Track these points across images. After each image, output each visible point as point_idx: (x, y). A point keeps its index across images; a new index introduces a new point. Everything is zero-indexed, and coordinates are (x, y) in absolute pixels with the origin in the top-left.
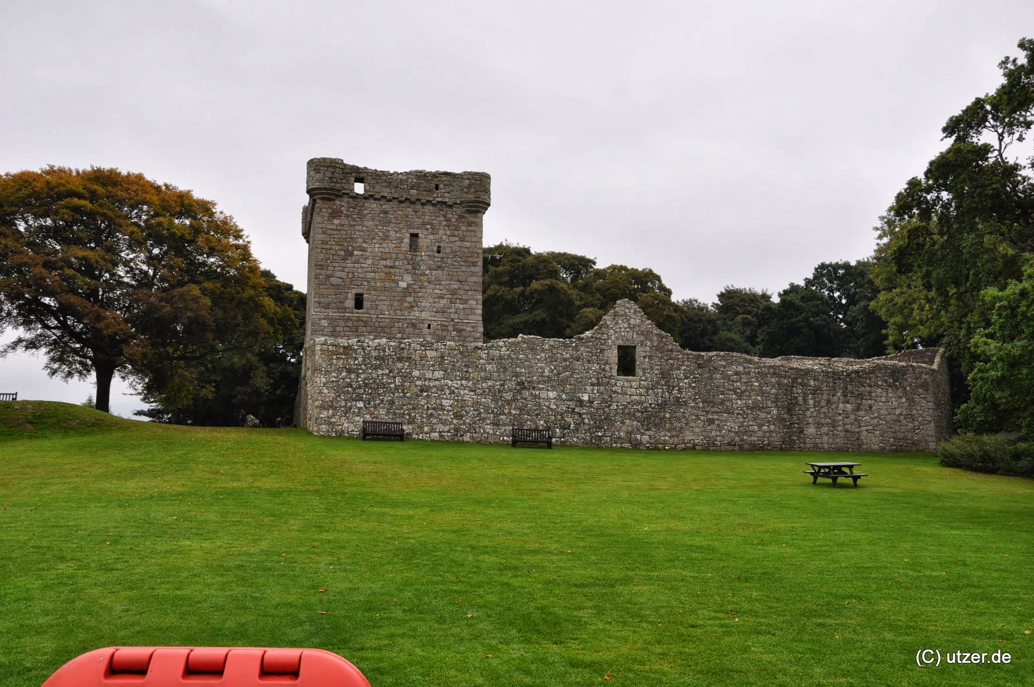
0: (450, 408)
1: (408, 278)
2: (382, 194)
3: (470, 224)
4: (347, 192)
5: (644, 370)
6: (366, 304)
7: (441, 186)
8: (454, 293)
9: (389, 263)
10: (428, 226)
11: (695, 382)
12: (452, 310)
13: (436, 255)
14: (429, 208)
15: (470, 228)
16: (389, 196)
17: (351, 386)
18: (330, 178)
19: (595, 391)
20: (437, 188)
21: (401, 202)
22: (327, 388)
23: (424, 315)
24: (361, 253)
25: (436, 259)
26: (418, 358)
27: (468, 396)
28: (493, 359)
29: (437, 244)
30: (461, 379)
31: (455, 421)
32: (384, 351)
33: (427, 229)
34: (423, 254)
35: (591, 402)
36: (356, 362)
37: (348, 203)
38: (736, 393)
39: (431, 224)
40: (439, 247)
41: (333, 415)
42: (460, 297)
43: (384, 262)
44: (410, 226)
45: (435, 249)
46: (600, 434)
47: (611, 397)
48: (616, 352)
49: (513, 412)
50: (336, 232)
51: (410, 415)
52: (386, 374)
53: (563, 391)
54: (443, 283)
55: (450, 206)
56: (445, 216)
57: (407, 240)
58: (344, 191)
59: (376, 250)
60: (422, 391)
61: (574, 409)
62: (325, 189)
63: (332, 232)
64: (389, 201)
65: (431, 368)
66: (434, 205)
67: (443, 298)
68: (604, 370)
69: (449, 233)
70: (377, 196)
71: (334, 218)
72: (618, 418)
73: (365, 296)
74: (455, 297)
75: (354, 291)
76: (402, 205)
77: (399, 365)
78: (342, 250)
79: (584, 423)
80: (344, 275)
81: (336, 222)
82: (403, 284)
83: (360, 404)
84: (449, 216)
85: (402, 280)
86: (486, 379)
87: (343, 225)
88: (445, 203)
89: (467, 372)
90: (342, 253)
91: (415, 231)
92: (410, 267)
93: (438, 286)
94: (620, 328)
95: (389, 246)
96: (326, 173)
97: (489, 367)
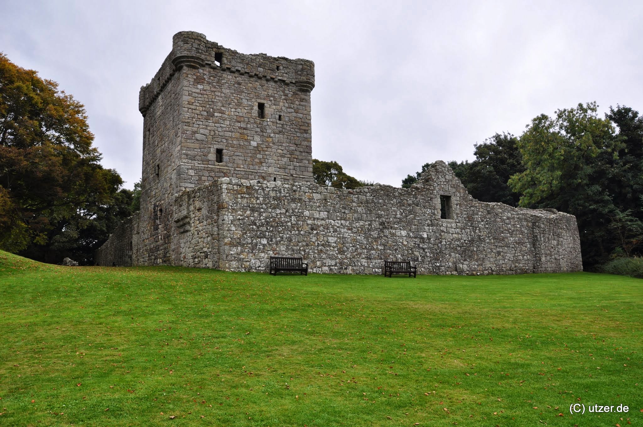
0: (335, 245)
1: (257, 138)
2: (237, 68)
3: (302, 100)
4: (209, 63)
5: (457, 214)
6: (225, 158)
7: (281, 68)
8: (292, 153)
9: (243, 125)
10: (272, 98)
11: (487, 224)
12: (292, 167)
13: (278, 122)
14: (272, 84)
15: (302, 103)
16: (242, 71)
17: (255, 224)
18: (196, 48)
19: (431, 230)
20: (278, 68)
21: (251, 76)
22: (235, 225)
23: (271, 170)
24: (220, 115)
25: (278, 125)
26: (307, 200)
27: (348, 234)
28: (362, 203)
29: (278, 113)
30: (341, 220)
31: (339, 256)
32: (280, 193)
33: (271, 101)
34: (268, 120)
35: (429, 239)
36: (258, 201)
37: (209, 72)
38: (509, 233)
39: (274, 97)
40: (280, 116)
41: (242, 252)
42: (297, 157)
43: (239, 124)
44: (258, 97)
45: (277, 117)
46: (438, 265)
47: (440, 235)
48: (439, 200)
49: (380, 247)
50: (200, 96)
51: (304, 251)
52: (283, 213)
53: (410, 230)
54: (284, 144)
55: (287, 84)
56: (283, 92)
57: (256, 108)
58: (207, 62)
59: (232, 113)
60: (312, 229)
61: (419, 245)
62: (192, 57)
63: (197, 95)
64: (242, 74)
65: (318, 209)
66: (276, 82)
67: (284, 157)
68: (434, 214)
69: (287, 105)
70: (233, 69)
71: (198, 83)
72: (447, 252)
73: (224, 151)
74: (293, 156)
75: (216, 147)
76: (252, 79)
77: (293, 205)
78: (205, 111)
79: (427, 257)
80: (206, 132)
81: (200, 87)
82: (254, 144)
83: (264, 241)
84: (287, 92)
85: (253, 140)
86: (358, 219)
87: (205, 90)
88: (284, 81)
89: (344, 213)
90: (205, 113)
91: (262, 101)
92: (259, 130)
93: (280, 147)
94: (441, 182)
95: (242, 112)
96: (194, 44)
97: (359, 209)
